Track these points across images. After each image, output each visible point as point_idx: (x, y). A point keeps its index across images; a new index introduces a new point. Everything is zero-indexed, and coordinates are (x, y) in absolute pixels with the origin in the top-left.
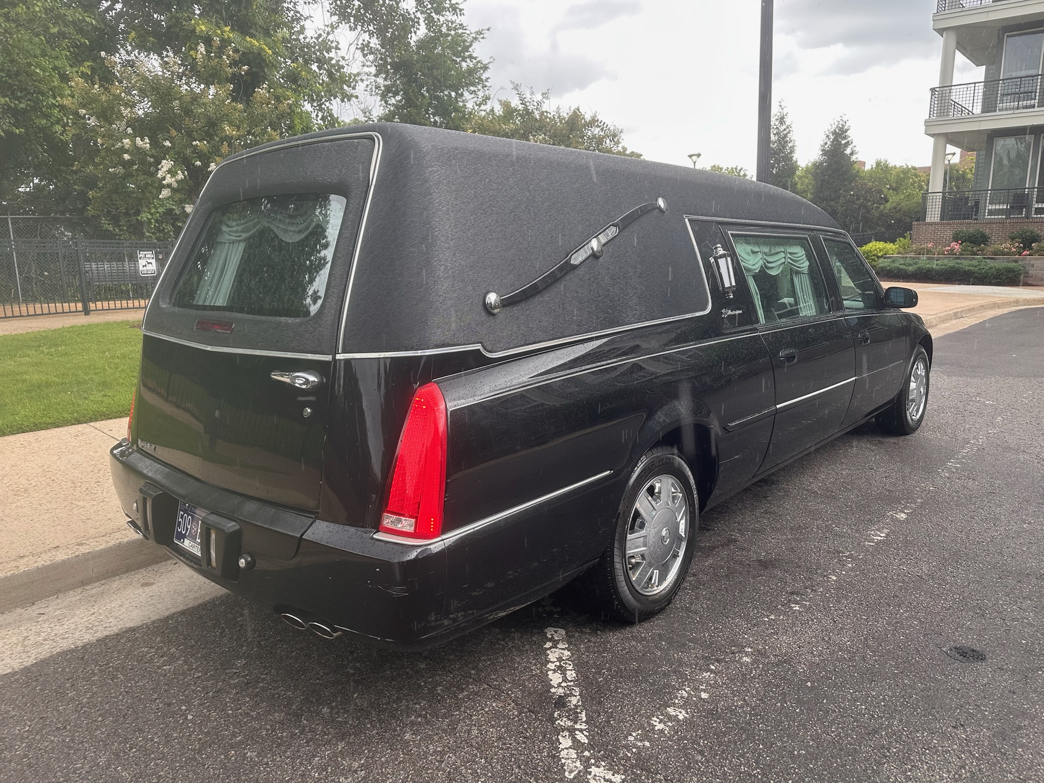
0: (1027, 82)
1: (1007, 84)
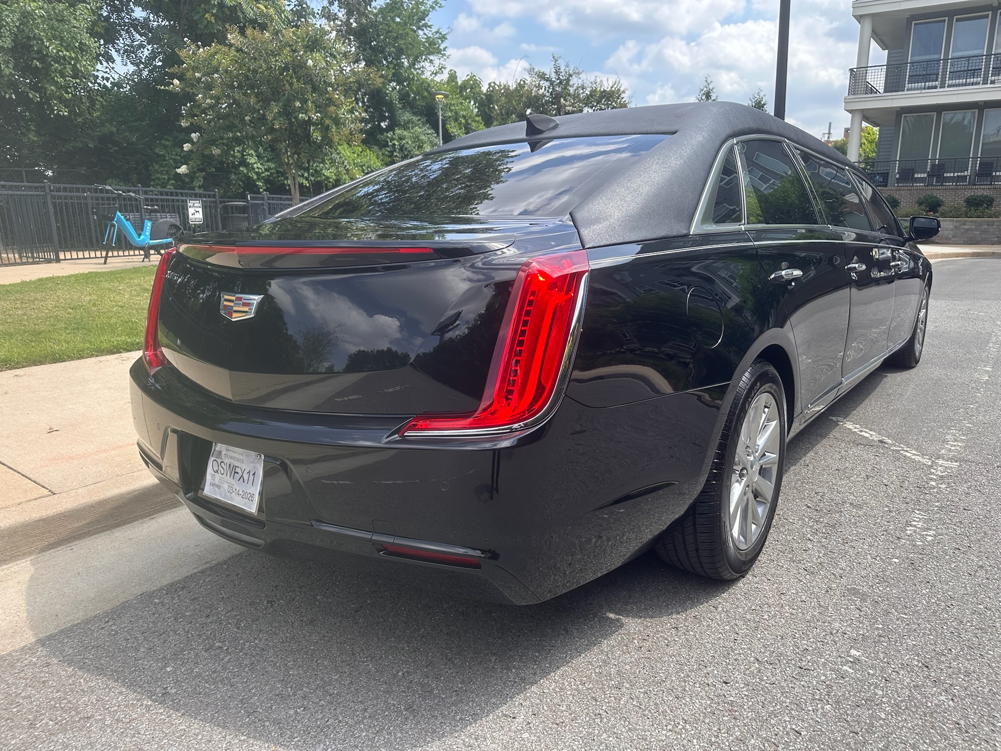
0: (933, 65)
1: (915, 67)
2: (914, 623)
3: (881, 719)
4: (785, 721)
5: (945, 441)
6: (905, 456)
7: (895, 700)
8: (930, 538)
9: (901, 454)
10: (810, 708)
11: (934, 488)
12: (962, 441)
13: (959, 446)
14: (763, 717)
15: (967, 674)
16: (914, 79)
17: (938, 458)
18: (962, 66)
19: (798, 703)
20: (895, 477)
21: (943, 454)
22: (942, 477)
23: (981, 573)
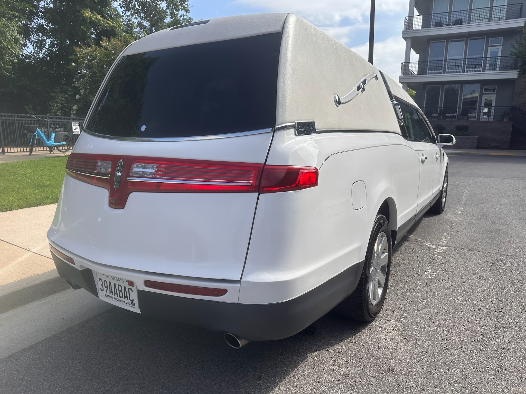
0: (440, 63)
1: (431, 63)
2: (427, 304)
3: (414, 334)
4: (381, 336)
5: (442, 239)
6: (425, 245)
7: (419, 328)
8: (434, 276)
9: (424, 244)
10: (390, 332)
11: (436, 257)
12: (449, 239)
13: (447, 241)
14: (373, 335)
15: (445, 320)
16: (431, 68)
17: (438, 246)
18: (453, 63)
19: (385, 330)
20: (421, 253)
21: (440, 244)
22: (439, 253)
23: (453, 287)
